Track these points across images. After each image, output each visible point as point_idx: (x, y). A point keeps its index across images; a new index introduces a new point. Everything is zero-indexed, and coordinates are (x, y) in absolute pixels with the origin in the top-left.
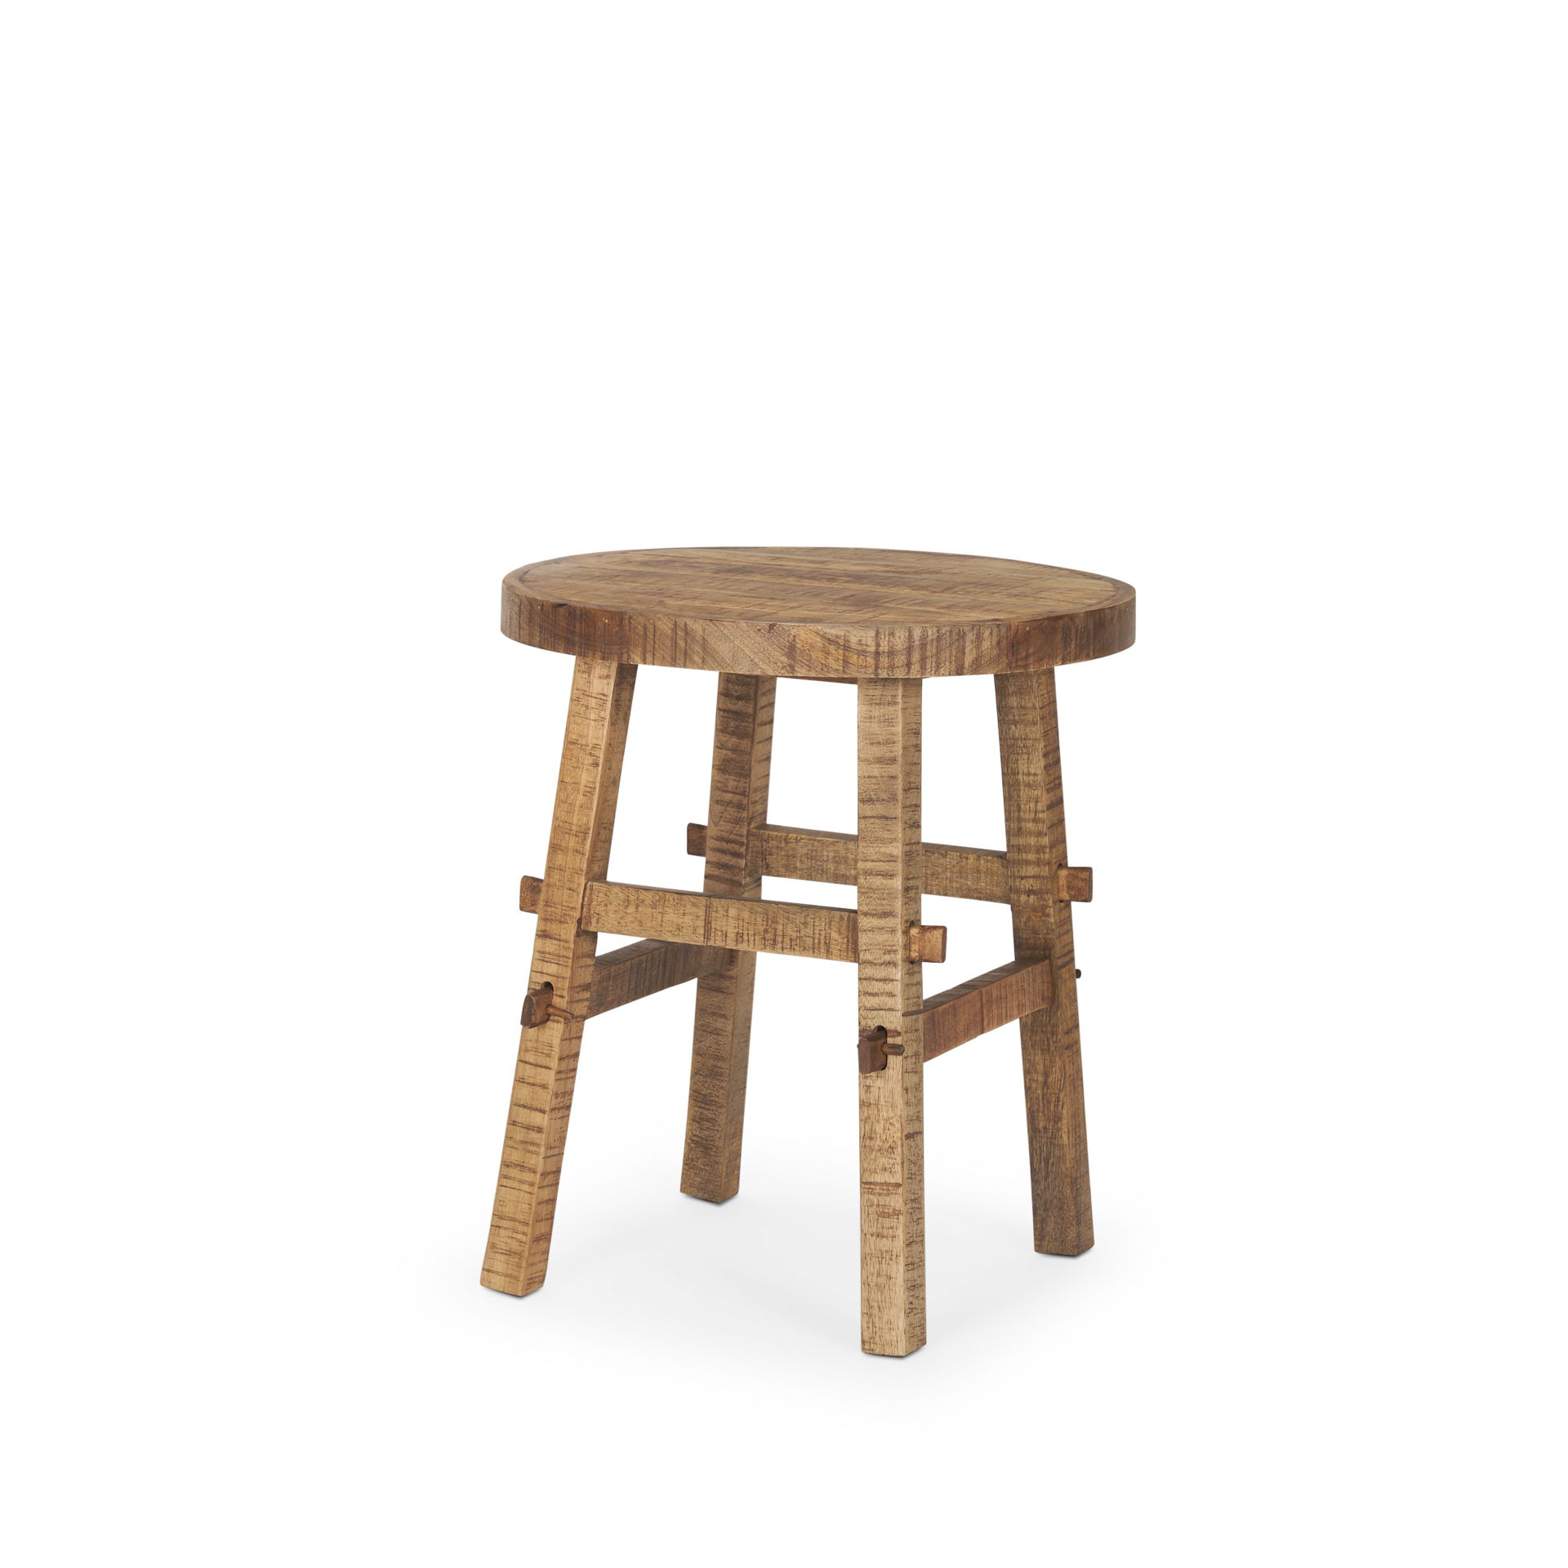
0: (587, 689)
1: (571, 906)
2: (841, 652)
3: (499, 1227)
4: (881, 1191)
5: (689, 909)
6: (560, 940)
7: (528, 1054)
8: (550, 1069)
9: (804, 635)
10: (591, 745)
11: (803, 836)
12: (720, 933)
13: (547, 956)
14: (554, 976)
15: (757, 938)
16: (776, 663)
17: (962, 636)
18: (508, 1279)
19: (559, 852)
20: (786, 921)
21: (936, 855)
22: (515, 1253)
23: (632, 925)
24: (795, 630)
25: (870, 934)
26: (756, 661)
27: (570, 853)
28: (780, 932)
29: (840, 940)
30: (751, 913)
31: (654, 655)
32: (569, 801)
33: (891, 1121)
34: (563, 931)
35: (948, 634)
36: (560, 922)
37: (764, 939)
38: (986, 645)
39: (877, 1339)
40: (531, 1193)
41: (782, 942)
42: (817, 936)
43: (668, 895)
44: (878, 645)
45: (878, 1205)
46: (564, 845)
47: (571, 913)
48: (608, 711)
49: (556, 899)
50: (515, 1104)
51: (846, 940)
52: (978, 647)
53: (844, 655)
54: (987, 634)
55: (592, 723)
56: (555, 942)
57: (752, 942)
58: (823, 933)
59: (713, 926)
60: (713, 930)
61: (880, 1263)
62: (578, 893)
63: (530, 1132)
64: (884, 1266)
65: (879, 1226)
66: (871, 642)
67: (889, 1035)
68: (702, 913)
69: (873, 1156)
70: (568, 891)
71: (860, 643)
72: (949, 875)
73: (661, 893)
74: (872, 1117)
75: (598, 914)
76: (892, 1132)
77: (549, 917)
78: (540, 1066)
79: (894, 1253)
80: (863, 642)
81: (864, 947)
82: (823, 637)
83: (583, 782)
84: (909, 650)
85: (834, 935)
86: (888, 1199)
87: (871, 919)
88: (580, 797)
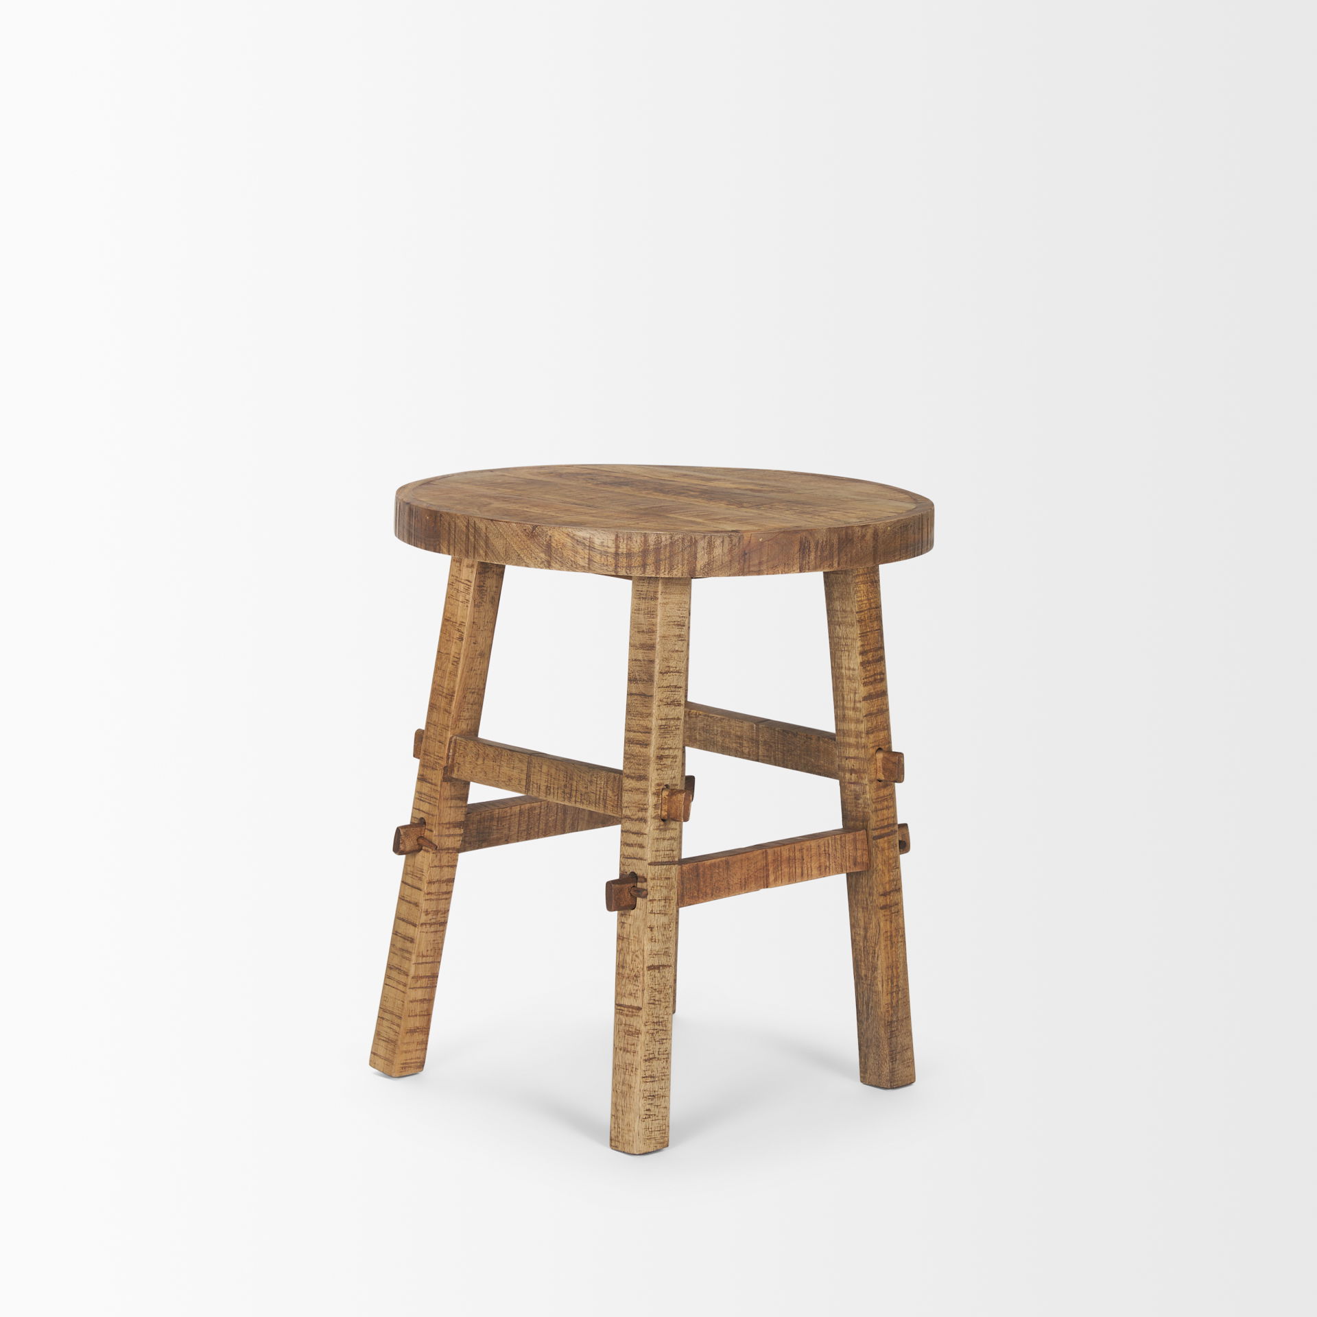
0: (457, 575)
1: (440, 755)
2: (587, 551)
3: (383, 1018)
4: (628, 1013)
5: (517, 764)
6: (432, 784)
7: (407, 877)
8: (421, 890)
9: (557, 536)
10: (458, 622)
11: (701, 713)
12: (535, 786)
13: (423, 796)
14: (427, 813)
15: (559, 791)
16: (536, 559)
17: (694, 543)
18: (386, 1062)
19: (435, 710)
20: (579, 779)
22: (392, 1041)
24: (551, 532)
25: (630, 794)
26: (522, 556)
27: (442, 712)
28: (574, 788)
29: (613, 797)
30: (557, 770)
31: (455, 547)
32: (443, 669)
33: (637, 953)
34: (434, 776)
35: (680, 540)
36: (433, 768)
37: (564, 792)
38: (718, 551)
39: (620, 1137)
40: (404, 992)
41: (576, 796)
42: (598, 793)
43: (504, 751)
44: (617, 547)
45: (625, 1025)
46: (438, 705)
47: (439, 761)
48: (471, 595)
49: (431, 750)
50: (398, 918)
51: (616, 797)
52: (710, 553)
53: (589, 553)
54: (718, 542)
55: (460, 604)
56: (428, 785)
57: (556, 794)
58: (602, 790)
59: (532, 779)
60: (532, 783)
61: (625, 1074)
62: (445, 745)
63: (406, 941)
64: (627, 1077)
65: (626, 1042)
66: (611, 544)
67: (639, 879)
68: (525, 768)
69: (623, 982)
70: (439, 743)
71: (602, 544)
72: (799, 752)
73: (499, 749)
74: (625, 949)
75: (459, 764)
76: (637, 963)
77: (426, 764)
78: (415, 888)
79: (634, 1066)
80: (605, 544)
81: (626, 805)
82: (573, 538)
83: (452, 653)
84: (645, 553)
85: (610, 793)
86: (632, 1019)
87: (631, 781)
88: (450, 665)
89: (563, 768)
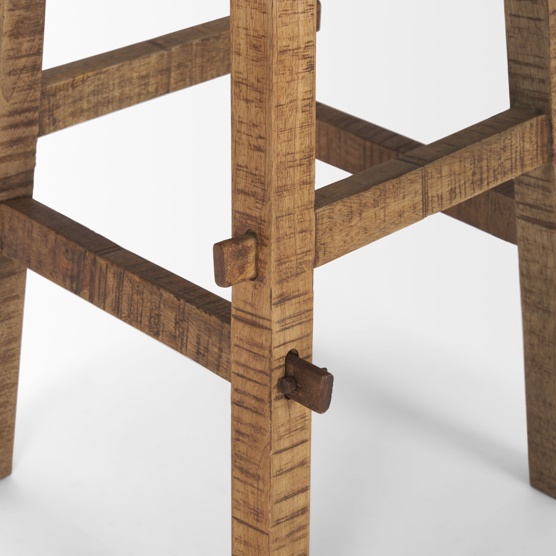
6: (299, 296)
7: (282, 442)
10: (303, 46)
12: (436, 199)
13: (288, 321)
14: (298, 339)
15: (467, 185)
19: (285, 193)
20: (489, 154)
21: (211, 41)
23: (358, 237)
27: (297, 187)
28: (485, 168)
32: (288, 127)
34: (301, 283)
36: (297, 275)
37: (473, 182)
41: (488, 177)
42: (514, 155)
46: (289, 183)
47: (306, 258)
49: (288, 251)
55: (301, 16)
56: (294, 301)
57: (463, 192)
59: (430, 195)
60: (430, 199)
62: (311, 231)
68: (419, 187)
70: (300, 234)
75: (324, 244)
78: (297, 445)
88: (300, 116)
89: (469, 154)
